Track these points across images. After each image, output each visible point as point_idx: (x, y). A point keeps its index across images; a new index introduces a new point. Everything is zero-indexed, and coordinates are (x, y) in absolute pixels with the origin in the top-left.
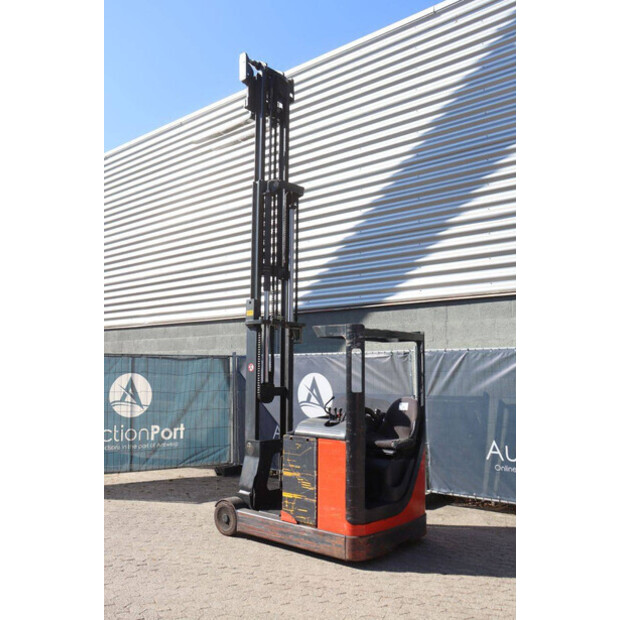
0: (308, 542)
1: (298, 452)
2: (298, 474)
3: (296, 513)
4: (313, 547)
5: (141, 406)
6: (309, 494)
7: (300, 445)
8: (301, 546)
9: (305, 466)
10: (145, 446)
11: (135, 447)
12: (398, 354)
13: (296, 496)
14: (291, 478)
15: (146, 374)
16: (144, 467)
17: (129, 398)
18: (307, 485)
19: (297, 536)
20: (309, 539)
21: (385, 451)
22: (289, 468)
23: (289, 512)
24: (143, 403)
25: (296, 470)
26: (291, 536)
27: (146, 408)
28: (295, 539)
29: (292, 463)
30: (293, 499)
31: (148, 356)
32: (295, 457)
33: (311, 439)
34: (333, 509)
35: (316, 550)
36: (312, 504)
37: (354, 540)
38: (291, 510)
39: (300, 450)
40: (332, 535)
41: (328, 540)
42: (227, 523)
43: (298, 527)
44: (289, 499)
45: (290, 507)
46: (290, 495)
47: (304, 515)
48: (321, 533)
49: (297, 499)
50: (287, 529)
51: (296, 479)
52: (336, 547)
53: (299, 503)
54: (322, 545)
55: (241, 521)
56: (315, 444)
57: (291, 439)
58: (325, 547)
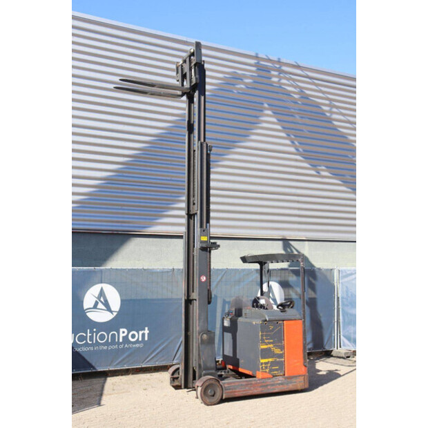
1: (271, 331)
2: (272, 346)
3: (271, 370)
6: (281, 356)
7: (272, 327)
8: (277, 390)
9: (276, 339)
13: (270, 360)
14: (266, 349)
18: (278, 351)
19: (272, 385)
20: (282, 384)
22: (265, 343)
23: (266, 372)
25: (270, 343)
26: (269, 387)
28: (272, 387)
29: (267, 339)
30: (269, 362)
32: (269, 335)
33: (280, 322)
34: (296, 361)
35: (287, 390)
36: (282, 361)
38: (267, 370)
39: (273, 330)
40: (296, 377)
41: (294, 380)
42: (213, 396)
43: (274, 379)
44: (266, 363)
45: (266, 368)
46: (266, 360)
47: (276, 370)
48: (289, 378)
49: (272, 362)
50: (266, 382)
51: (270, 349)
52: (299, 383)
53: (273, 364)
54: (290, 385)
55: (227, 390)
56: (282, 325)
57: (266, 324)
58: (293, 385)
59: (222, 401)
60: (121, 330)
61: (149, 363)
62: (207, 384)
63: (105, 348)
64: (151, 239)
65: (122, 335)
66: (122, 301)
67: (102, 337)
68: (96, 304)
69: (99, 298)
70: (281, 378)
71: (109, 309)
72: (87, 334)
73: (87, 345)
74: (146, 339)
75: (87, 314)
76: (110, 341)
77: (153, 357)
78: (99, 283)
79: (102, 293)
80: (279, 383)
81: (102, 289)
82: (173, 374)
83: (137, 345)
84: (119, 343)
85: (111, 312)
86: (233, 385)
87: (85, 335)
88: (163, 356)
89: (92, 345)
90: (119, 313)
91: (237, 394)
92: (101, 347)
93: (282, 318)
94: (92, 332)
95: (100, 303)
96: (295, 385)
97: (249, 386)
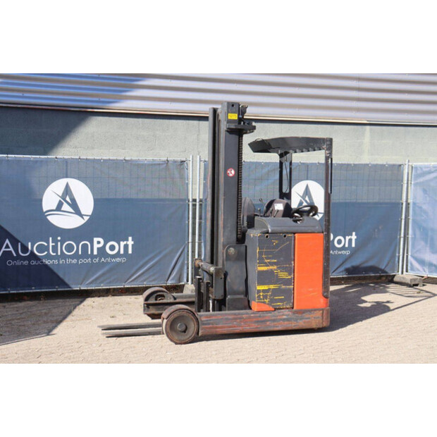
1: (275, 248)
2: (275, 267)
3: (272, 301)
4: (292, 326)
6: (288, 282)
7: (277, 242)
8: (280, 328)
9: (282, 259)
13: (272, 287)
14: (267, 271)
18: (284, 275)
19: (274, 320)
20: (288, 320)
22: (265, 263)
23: (264, 303)
24: (83, 213)
25: (272, 264)
26: (268, 323)
28: (272, 324)
29: (267, 258)
30: (269, 289)
32: (271, 253)
33: (289, 235)
34: (311, 289)
35: (294, 328)
36: (290, 289)
38: (267, 301)
39: (277, 246)
40: (310, 311)
41: (306, 315)
42: (185, 332)
43: (276, 312)
44: (264, 291)
45: (265, 297)
46: (265, 287)
47: (281, 301)
48: (301, 312)
49: (273, 289)
50: (265, 317)
51: (272, 271)
52: (315, 320)
53: (275, 292)
54: (301, 321)
55: (206, 324)
56: (293, 239)
57: (267, 237)
58: (304, 322)
59: (196, 339)
60: (96, 240)
61: (132, 283)
62: (176, 315)
63: (74, 261)
64: (140, 120)
65: (96, 246)
66: (96, 201)
67: (70, 248)
68: (60, 205)
69: (63, 197)
70: (286, 312)
71: (77, 211)
72: (48, 243)
73: (49, 256)
74: (130, 252)
75: (49, 218)
76: (80, 253)
77: (139, 276)
78: (63, 178)
79: (67, 190)
80: (284, 318)
81: (67, 186)
82: (147, 299)
83: (118, 260)
84: (92, 256)
85: (81, 216)
86: (214, 318)
87: (46, 244)
88: (154, 275)
89: (57, 257)
90: (92, 217)
91: (220, 331)
92: (69, 261)
93: (294, 229)
94: (55, 241)
95: (65, 204)
96: (308, 322)
97: (238, 321)
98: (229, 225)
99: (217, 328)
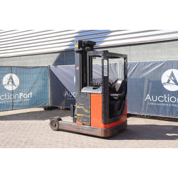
0: (87, 131)
1: (82, 99)
2: (83, 107)
3: (82, 121)
4: (89, 133)
5: (15, 86)
6: (87, 114)
7: (83, 97)
8: (85, 133)
9: (85, 104)
10: (18, 101)
11: (14, 101)
12: (113, 64)
13: (82, 115)
14: (80, 108)
15: (17, 74)
16: (17, 108)
17: (10, 83)
18: (86, 111)
19: (83, 129)
20: (88, 130)
21: (114, 98)
22: (79, 105)
23: (80, 121)
25: (82, 106)
26: (80, 130)
27: (17, 87)
28: (82, 130)
29: (80, 103)
30: (81, 116)
31: (17, 67)
33: (88, 94)
34: (97, 119)
35: (90, 134)
36: (89, 117)
37: (105, 130)
40: (97, 128)
41: (95, 130)
42: (55, 126)
43: (83, 126)
44: (79, 116)
45: (80, 119)
49: (83, 116)
50: (79, 127)
51: (82, 109)
54: (93, 132)
55: (61, 125)
56: (90, 96)
57: (80, 94)
58: (94, 133)
80: (86, 129)
86: (63, 123)
96: (96, 133)
97: (70, 126)
98: (77, 89)
99: (63, 127)
